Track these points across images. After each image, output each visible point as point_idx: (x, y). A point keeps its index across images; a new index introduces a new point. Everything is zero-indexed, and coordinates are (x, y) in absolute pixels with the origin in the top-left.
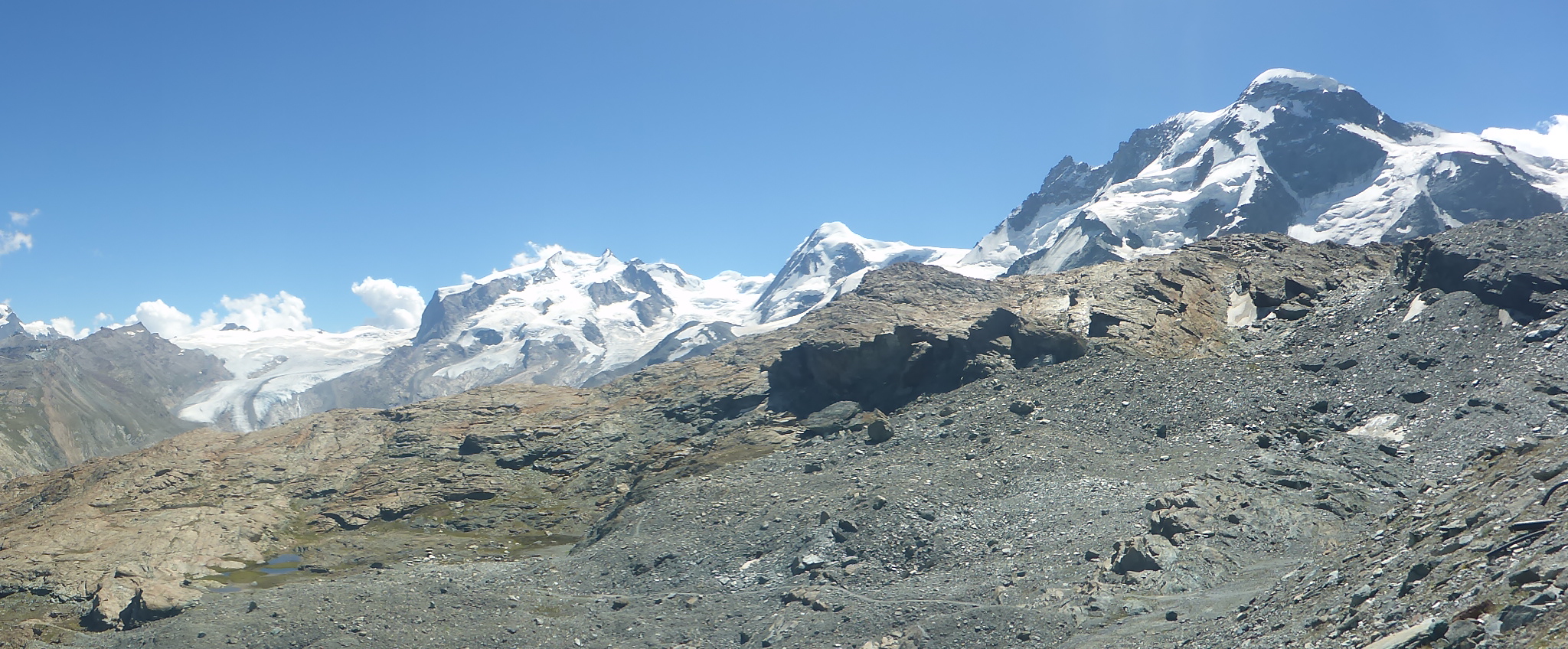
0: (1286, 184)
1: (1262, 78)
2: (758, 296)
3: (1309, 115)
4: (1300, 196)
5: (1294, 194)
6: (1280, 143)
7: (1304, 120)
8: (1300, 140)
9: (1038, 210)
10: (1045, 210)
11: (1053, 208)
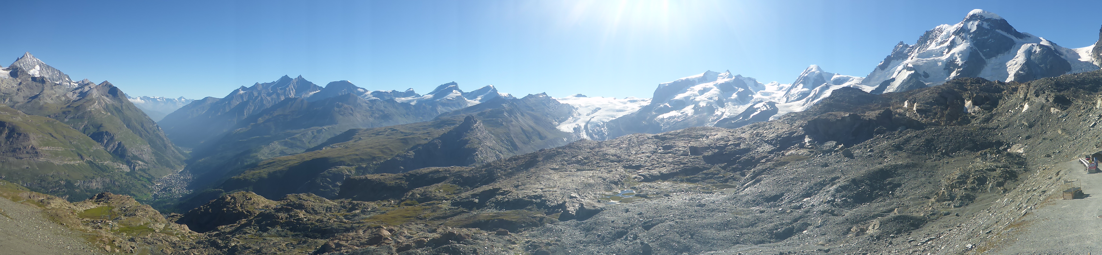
0: (981, 54)
1: (971, 13)
2: (785, 92)
3: (988, 28)
4: (986, 58)
5: (984, 58)
6: (979, 38)
7: (987, 29)
8: (986, 37)
9: (890, 62)
10: (893, 62)
11: (896, 62)
